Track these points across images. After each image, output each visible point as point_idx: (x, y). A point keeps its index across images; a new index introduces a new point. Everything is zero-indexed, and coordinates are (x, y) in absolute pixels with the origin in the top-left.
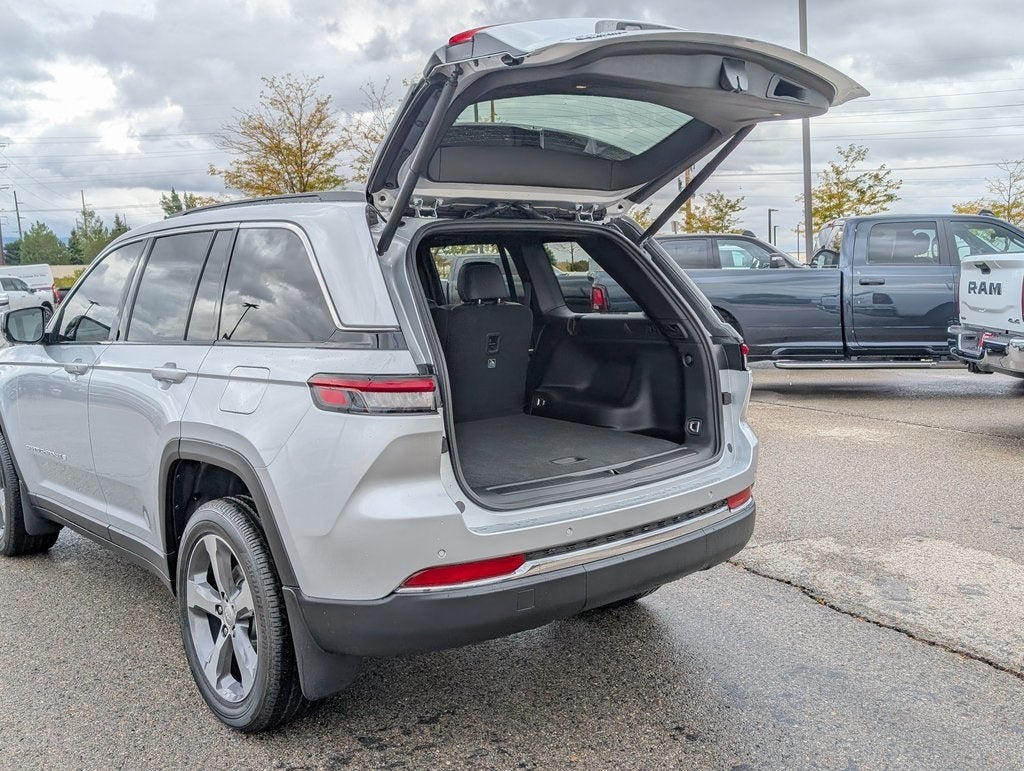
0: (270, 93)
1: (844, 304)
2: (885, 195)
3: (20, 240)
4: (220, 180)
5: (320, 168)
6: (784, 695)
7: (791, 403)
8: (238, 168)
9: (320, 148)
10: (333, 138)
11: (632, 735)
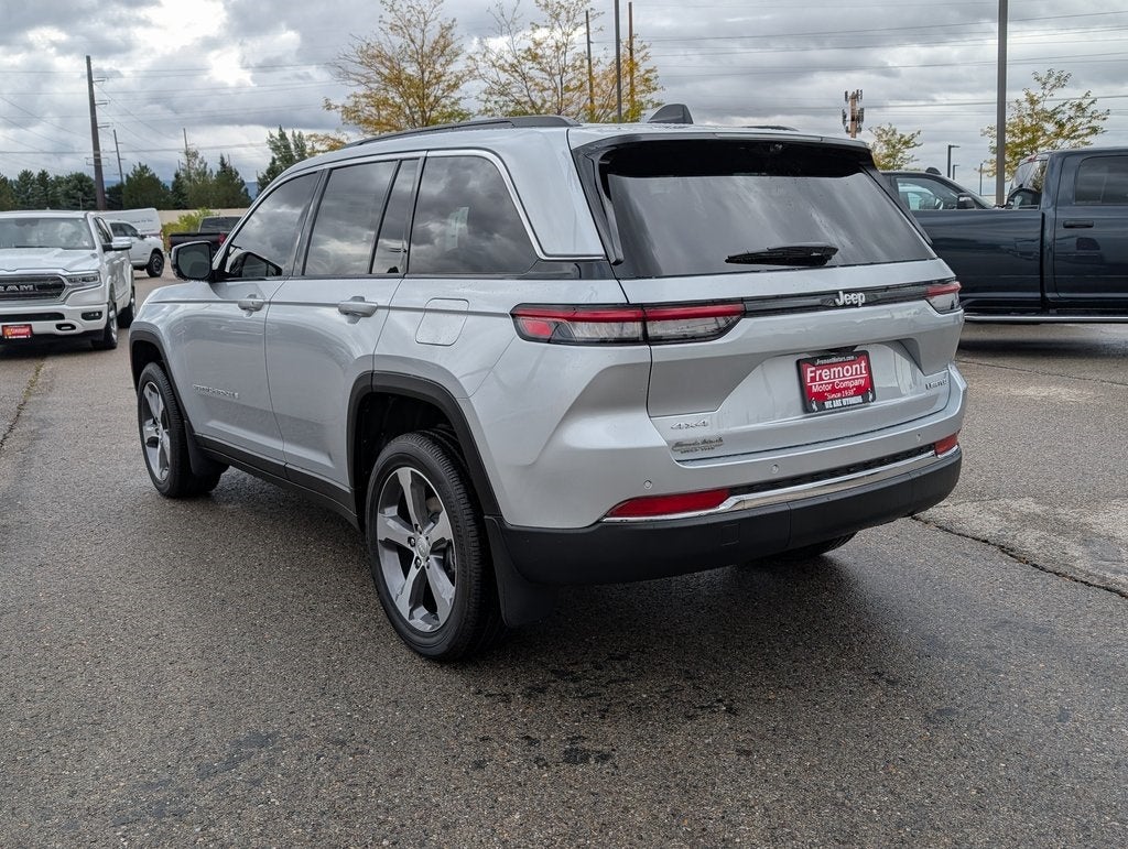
0: (389, 17)
1: (1045, 250)
2: (1089, 128)
3: (122, 183)
4: (336, 115)
5: (443, 101)
6: (987, 647)
7: (978, 361)
8: (356, 102)
9: (443, 78)
10: (458, 66)
11: (830, 677)
